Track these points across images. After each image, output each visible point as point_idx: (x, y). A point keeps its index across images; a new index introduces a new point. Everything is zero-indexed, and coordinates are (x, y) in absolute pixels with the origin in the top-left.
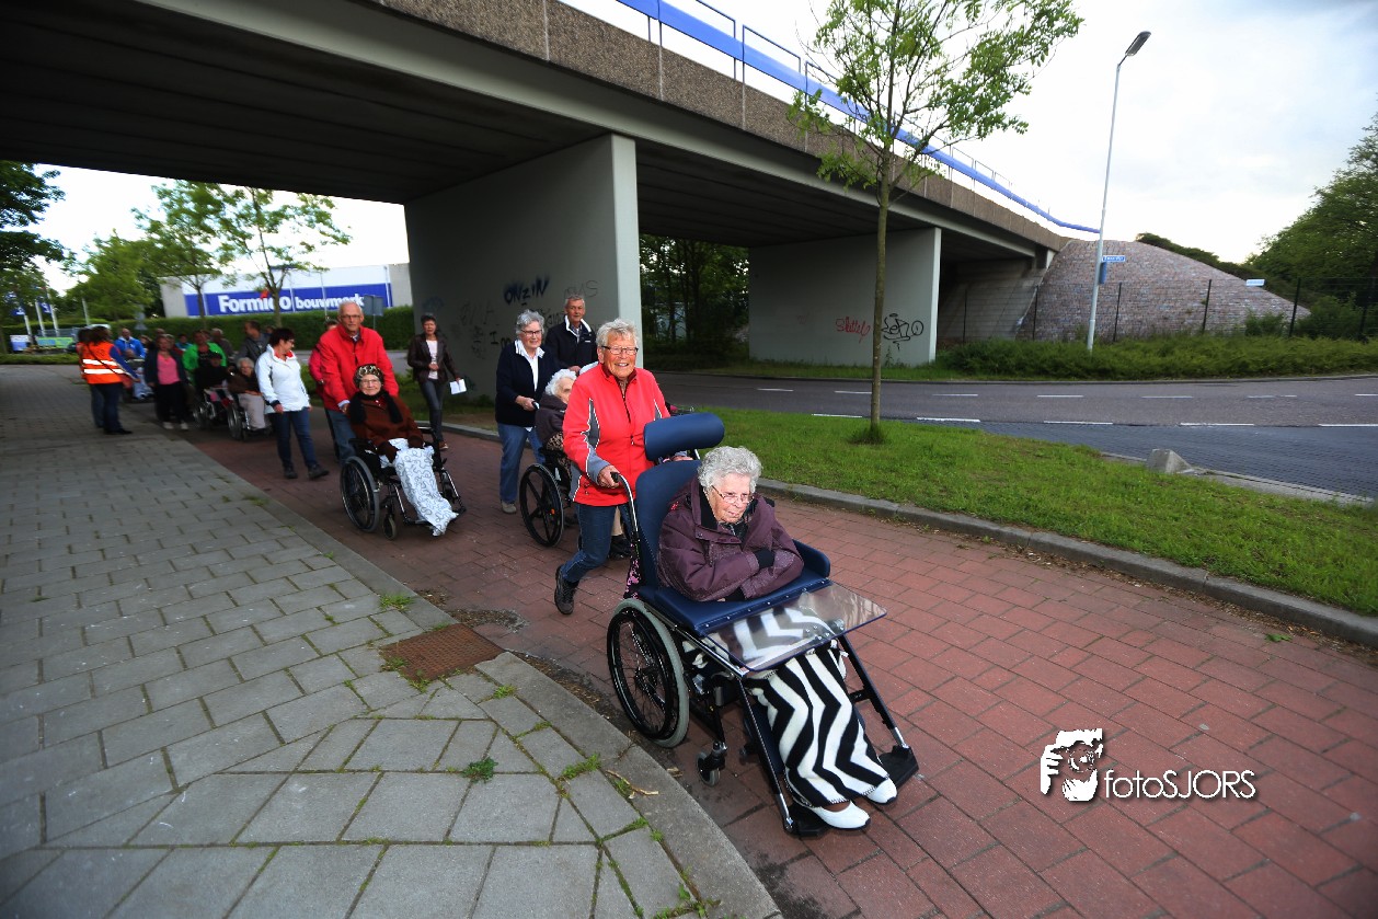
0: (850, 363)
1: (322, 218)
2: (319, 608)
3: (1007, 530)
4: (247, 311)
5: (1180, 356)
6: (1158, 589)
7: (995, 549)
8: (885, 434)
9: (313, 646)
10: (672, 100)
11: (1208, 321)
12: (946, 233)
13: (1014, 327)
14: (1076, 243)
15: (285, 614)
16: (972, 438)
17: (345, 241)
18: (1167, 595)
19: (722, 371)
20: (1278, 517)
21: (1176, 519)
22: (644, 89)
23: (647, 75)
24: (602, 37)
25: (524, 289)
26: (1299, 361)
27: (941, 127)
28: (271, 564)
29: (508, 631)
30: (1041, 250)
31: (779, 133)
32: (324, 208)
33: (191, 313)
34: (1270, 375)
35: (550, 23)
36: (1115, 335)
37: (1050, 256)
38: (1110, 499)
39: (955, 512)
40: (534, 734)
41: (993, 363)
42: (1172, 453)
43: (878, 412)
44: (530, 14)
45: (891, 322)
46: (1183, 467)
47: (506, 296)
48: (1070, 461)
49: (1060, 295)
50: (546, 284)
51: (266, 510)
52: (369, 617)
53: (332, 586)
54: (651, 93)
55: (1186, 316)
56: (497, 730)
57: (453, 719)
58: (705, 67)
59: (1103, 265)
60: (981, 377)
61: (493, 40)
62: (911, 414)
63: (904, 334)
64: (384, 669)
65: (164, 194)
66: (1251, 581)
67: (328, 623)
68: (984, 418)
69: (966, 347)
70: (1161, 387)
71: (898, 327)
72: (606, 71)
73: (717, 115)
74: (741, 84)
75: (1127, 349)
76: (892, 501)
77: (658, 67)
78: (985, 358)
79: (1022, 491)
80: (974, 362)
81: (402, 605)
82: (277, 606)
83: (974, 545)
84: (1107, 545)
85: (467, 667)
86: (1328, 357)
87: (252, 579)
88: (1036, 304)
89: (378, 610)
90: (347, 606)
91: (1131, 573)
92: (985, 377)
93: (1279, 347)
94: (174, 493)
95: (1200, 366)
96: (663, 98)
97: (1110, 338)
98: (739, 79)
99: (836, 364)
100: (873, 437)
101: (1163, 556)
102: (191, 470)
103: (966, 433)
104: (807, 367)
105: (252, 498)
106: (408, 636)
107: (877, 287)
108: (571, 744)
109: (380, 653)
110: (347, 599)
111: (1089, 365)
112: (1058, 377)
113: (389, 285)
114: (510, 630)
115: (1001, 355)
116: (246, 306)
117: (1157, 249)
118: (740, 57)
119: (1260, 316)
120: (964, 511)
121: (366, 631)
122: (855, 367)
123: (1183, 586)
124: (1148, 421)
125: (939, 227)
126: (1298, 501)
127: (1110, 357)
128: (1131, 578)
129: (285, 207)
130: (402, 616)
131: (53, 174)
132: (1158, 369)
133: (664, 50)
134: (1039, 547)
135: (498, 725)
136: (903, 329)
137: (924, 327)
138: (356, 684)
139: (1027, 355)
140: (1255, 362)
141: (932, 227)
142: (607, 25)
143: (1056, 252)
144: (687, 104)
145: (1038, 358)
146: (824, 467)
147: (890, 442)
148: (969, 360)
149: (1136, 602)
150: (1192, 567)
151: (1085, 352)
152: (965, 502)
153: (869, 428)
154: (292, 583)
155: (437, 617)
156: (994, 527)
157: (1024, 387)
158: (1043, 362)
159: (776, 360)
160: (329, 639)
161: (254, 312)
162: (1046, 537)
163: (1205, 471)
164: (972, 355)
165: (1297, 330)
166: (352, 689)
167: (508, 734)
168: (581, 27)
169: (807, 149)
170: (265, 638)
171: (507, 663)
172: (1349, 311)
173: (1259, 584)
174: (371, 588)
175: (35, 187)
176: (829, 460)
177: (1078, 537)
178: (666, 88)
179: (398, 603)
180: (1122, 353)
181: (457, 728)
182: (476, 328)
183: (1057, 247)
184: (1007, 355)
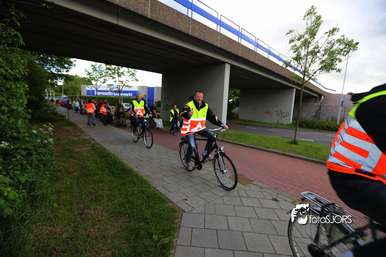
0: (267, 122)
1: (133, 74)
8: (298, 142)
10: (242, 56)
12: (297, 90)
13: (312, 116)
14: (330, 94)
17: (137, 80)
22: (237, 54)
23: (237, 50)
24: (230, 42)
27: (319, 69)
30: (320, 95)
31: (263, 64)
32: (134, 72)
33: (87, 94)
35: (220, 38)
37: (323, 97)
40: (278, 195)
41: (310, 125)
43: (296, 137)
44: (217, 37)
45: (280, 112)
47: (189, 99)
49: (326, 108)
56: (270, 194)
57: (259, 191)
59: (343, 101)
60: (307, 129)
61: (209, 42)
63: (283, 116)
65: (93, 66)
68: (315, 140)
71: (282, 114)
72: (229, 49)
73: (251, 60)
74: (256, 52)
77: (240, 49)
78: (307, 124)
80: (304, 125)
96: (240, 55)
99: (263, 122)
100: (295, 142)
103: (314, 143)
104: (255, 122)
108: (287, 197)
112: (329, 131)
113: (138, 91)
115: (312, 124)
116: (101, 94)
122: (269, 123)
125: (295, 88)
129: (124, 71)
131: (75, 61)
133: (242, 45)
136: (283, 114)
137: (289, 114)
139: (319, 124)
142: (231, 39)
143: (324, 96)
144: (245, 57)
145: (323, 125)
147: (300, 144)
151: (337, 125)
153: (294, 140)
157: (319, 133)
158: (325, 126)
159: (246, 120)
161: (103, 95)
164: (303, 123)
167: (273, 195)
168: (226, 39)
169: (269, 68)
175: (70, 64)
178: (241, 53)
181: (262, 193)
183: (324, 95)
184: (314, 124)
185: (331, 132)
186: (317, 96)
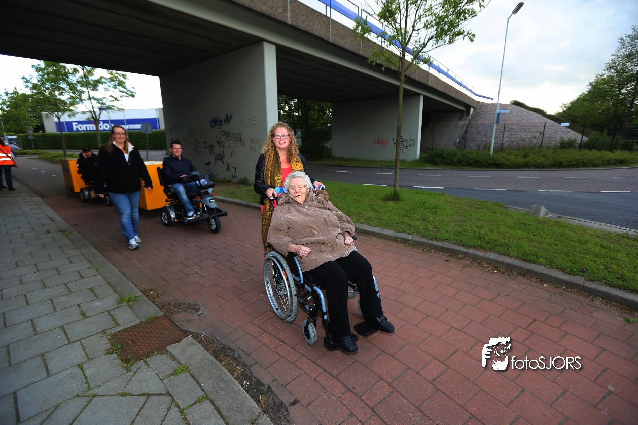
0: (379, 159)
1: (121, 83)
2: (79, 306)
3: (471, 251)
4: (87, 130)
5: (532, 158)
6: (557, 287)
7: (466, 262)
8: (401, 196)
9: (66, 334)
10: (294, 24)
11: (543, 142)
12: (426, 98)
13: (455, 143)
14: (484, 104)
15: (55, 310)
16: (442, 197)
17: (133, 96)
18: (562, 291)
19: (319, 162)
20: (605, 243)
21: (556, 245)
22: (280, 18)
23: (281, 10)
25: (220, 120)
26: (585, 161)
27: (432, 38)
28: (60, 274)
29: (194, 317)
30: (468, 107)
31: (348, 44)
32: (121, 78)
33: (58, 131)
34: (573, 167)
36: (501, 148)
37: (472, 110)
38: (520, 233)
39: (442, 240)
40: (196, 407)
41: (447, 160)
42: (543, 207)
43: (397, 185)
46: (547, 214)
47: (211, 124)
48: (493, 210)
49: (476, 129)
50: (231, 118)
51: (68, 238)
52: (108, 311)
53: (91, 290)
54: (284, 19)
55: (533, 139)
56: (171, 404)
57: (143, 395)
58: (311, 8)
59: (498, 114)
62: (410, 184)
63: (405, 146)
64: (109, 352)
65: (39, 69)
66: (608, 284)
67: (82, 317)
68: (446, 187)
69: (434, 152)
70: (525, 173)
71: (403, 142)
72: (260, 6)
73: (317, 33)
74: (329, 18)
75: (508, 154)
76: (408, 234)
77: (287, 6)
78: (443, 158)
79: (474, 229)
80: (438, 160)
81: (131, 302)
82: (53, 304)
83: (454, 260)
84: (526, 261)
85: (161, 349)
86: (598, 159)
87: (44, 284)
88: (466, 132)
89: (115, 306)
90: (98, 304)
91: (541, 278)
92: (443, 167)
93: (575, 154)
94: (19, 228)
95: (541, 163)
96: (289, 23)
97: (500, 149)
98: (328, 15)
99: (373, 159)
100: (395, 197)
101: (557, 268)
102: (34, 214)
103: (439, 195)
104: (359, 160)
105: (63, 231)
106: (130, 325)
107: (398, 121)
108: (220, 414)
109: (109, 340)
110: (98, 298)
111: (491, 161)
112: (477, 167)
113: (158, 119)
114: (196, 316)
115: (451, 156)
116: (86, 127)
117: (520, 108)
118: (329, 4)
119: (566, 140)
120: (447, 240)
121: (103, 322)
122: (382, 161)
123: (571, 286)
124: (522, 189)
125: (422, 95)
126: (610, 233)
127: (501, 157)
128: (541, 280)
129: (101, 78)
130: (130, 311)
132: (523, 164)
134: (489, 261)
135: (173, 399)
136: (405, 143)
137: (415, 143)
138: (85, 366)
139: (462, 156)
140: (566, 161)
141: (419, 94)
143: (475, 108)
144: (302, 27)
145: (468, 158)
146: (372, 214)
147: (403, 200)
148: (435, 158)
149: (547, 296)
150: (574, 275)
151: (489, 155)
152: (446, 236)
153: (393, 193)
154: (68, 287)
155: (151, 310)
156: (464, 250)
157: (462, 172)
158: (470, 159)
159: (344, 157)
160: (78, 329)
161: (90, 130)
162: (493, 256)
163: (557, 215)
164: (437, 157)
165: (582, 146)
166: (82, 370)
167: (178, 407)
169: (361, 53)
170: (37, 329)
171: (188, 345)
172: (605, 138)
173: (613, 286)
174: (115, 290)
176: (373, 210)
177: (509, 256)
178: (292, 17)
179: (128, 301)
180: (506, 156)
181: (145, 402)
182: (196, 140)
183: (475, 106)
184: (453, 157)
185: (480, 169)
186: (463, 109)
